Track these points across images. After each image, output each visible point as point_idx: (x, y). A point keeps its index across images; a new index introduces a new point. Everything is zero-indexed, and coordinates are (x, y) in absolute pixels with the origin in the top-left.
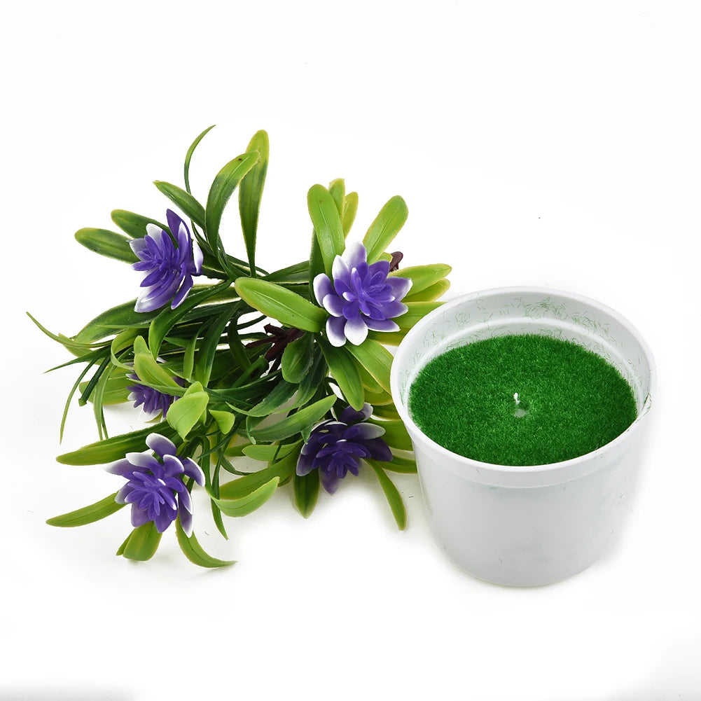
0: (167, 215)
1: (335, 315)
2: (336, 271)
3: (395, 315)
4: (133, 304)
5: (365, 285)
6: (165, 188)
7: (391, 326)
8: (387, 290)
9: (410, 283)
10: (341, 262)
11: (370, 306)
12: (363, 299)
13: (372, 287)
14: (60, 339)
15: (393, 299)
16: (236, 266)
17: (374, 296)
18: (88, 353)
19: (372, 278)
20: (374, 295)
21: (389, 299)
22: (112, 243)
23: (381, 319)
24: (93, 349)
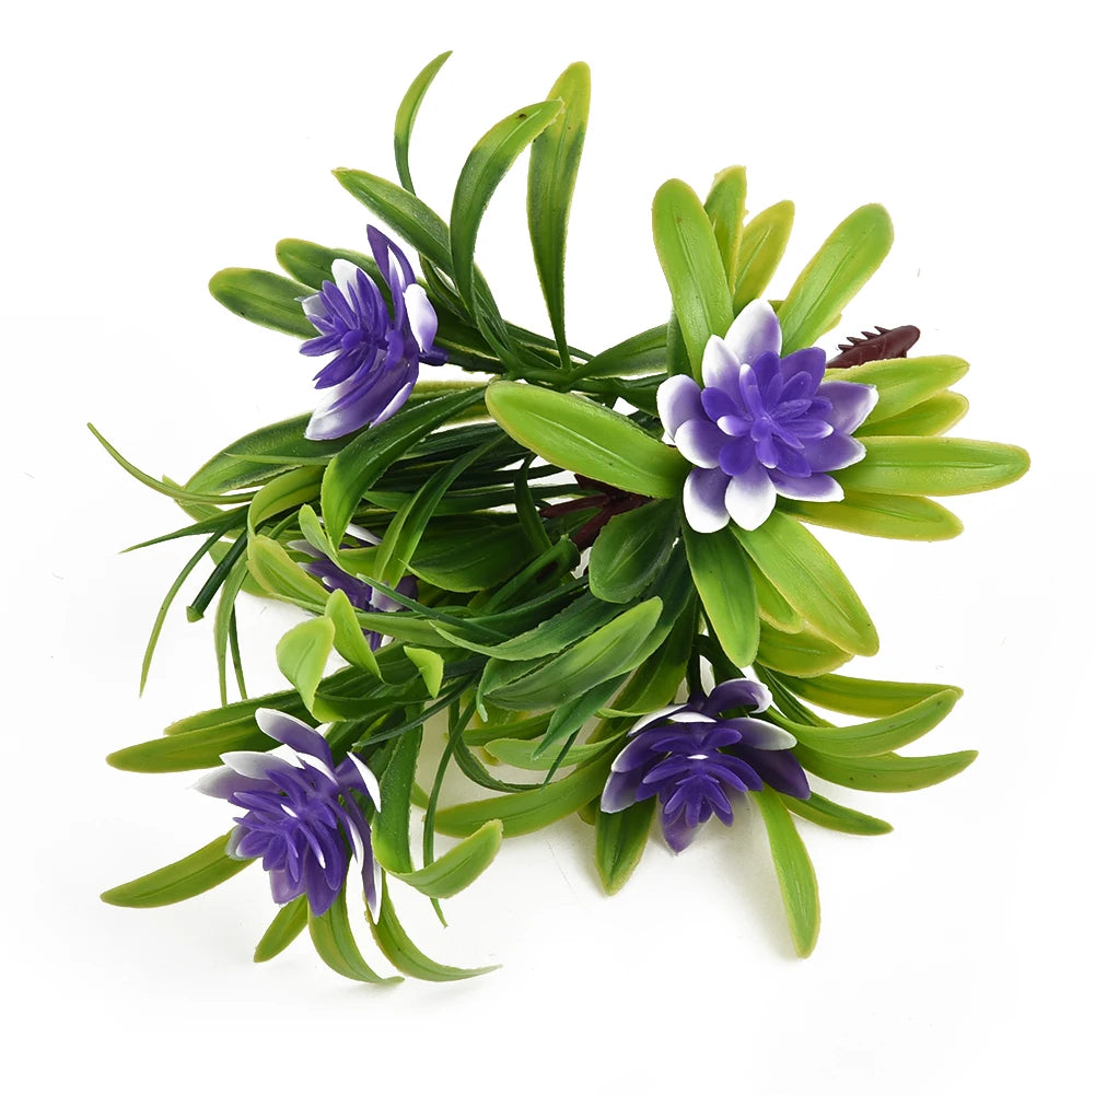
0: (371, 239)
1: (703, 464)
2: (711, 368)
3: (836, 465)
4: (304, 422)
5: (769, 399)
6: (357, 184)
7: (826, 488)
8: (818, 411)
9: (874, 395)
10: (722, 350)
11: (780, 448)
12: (761, 432)
13: (785, 404)
14: (166, 487)
15: (829, 430)
16: (531, 349)
17: (789, 424)
18: (216, 515)
19: (785, 386)
20: (791, 422)
21: (820, 430)
22: (274, 298)
23: (802, 475)
24: (226, 508)
